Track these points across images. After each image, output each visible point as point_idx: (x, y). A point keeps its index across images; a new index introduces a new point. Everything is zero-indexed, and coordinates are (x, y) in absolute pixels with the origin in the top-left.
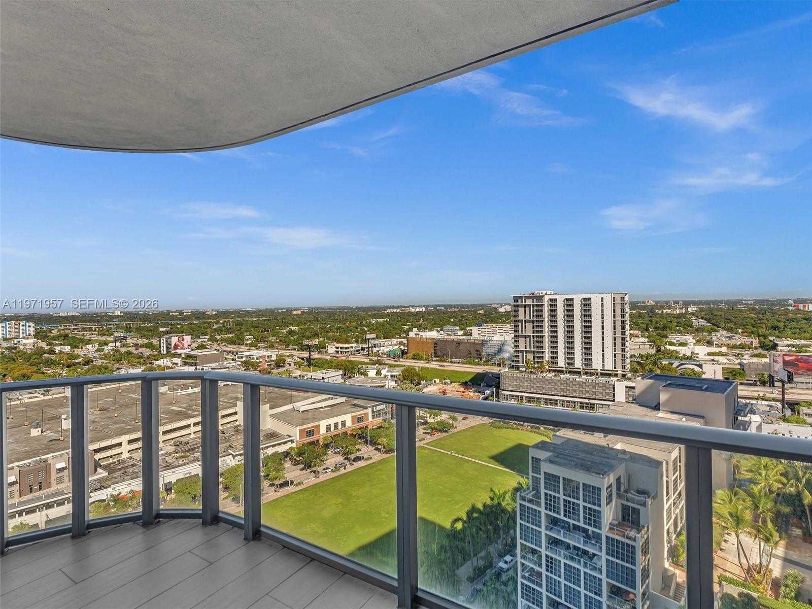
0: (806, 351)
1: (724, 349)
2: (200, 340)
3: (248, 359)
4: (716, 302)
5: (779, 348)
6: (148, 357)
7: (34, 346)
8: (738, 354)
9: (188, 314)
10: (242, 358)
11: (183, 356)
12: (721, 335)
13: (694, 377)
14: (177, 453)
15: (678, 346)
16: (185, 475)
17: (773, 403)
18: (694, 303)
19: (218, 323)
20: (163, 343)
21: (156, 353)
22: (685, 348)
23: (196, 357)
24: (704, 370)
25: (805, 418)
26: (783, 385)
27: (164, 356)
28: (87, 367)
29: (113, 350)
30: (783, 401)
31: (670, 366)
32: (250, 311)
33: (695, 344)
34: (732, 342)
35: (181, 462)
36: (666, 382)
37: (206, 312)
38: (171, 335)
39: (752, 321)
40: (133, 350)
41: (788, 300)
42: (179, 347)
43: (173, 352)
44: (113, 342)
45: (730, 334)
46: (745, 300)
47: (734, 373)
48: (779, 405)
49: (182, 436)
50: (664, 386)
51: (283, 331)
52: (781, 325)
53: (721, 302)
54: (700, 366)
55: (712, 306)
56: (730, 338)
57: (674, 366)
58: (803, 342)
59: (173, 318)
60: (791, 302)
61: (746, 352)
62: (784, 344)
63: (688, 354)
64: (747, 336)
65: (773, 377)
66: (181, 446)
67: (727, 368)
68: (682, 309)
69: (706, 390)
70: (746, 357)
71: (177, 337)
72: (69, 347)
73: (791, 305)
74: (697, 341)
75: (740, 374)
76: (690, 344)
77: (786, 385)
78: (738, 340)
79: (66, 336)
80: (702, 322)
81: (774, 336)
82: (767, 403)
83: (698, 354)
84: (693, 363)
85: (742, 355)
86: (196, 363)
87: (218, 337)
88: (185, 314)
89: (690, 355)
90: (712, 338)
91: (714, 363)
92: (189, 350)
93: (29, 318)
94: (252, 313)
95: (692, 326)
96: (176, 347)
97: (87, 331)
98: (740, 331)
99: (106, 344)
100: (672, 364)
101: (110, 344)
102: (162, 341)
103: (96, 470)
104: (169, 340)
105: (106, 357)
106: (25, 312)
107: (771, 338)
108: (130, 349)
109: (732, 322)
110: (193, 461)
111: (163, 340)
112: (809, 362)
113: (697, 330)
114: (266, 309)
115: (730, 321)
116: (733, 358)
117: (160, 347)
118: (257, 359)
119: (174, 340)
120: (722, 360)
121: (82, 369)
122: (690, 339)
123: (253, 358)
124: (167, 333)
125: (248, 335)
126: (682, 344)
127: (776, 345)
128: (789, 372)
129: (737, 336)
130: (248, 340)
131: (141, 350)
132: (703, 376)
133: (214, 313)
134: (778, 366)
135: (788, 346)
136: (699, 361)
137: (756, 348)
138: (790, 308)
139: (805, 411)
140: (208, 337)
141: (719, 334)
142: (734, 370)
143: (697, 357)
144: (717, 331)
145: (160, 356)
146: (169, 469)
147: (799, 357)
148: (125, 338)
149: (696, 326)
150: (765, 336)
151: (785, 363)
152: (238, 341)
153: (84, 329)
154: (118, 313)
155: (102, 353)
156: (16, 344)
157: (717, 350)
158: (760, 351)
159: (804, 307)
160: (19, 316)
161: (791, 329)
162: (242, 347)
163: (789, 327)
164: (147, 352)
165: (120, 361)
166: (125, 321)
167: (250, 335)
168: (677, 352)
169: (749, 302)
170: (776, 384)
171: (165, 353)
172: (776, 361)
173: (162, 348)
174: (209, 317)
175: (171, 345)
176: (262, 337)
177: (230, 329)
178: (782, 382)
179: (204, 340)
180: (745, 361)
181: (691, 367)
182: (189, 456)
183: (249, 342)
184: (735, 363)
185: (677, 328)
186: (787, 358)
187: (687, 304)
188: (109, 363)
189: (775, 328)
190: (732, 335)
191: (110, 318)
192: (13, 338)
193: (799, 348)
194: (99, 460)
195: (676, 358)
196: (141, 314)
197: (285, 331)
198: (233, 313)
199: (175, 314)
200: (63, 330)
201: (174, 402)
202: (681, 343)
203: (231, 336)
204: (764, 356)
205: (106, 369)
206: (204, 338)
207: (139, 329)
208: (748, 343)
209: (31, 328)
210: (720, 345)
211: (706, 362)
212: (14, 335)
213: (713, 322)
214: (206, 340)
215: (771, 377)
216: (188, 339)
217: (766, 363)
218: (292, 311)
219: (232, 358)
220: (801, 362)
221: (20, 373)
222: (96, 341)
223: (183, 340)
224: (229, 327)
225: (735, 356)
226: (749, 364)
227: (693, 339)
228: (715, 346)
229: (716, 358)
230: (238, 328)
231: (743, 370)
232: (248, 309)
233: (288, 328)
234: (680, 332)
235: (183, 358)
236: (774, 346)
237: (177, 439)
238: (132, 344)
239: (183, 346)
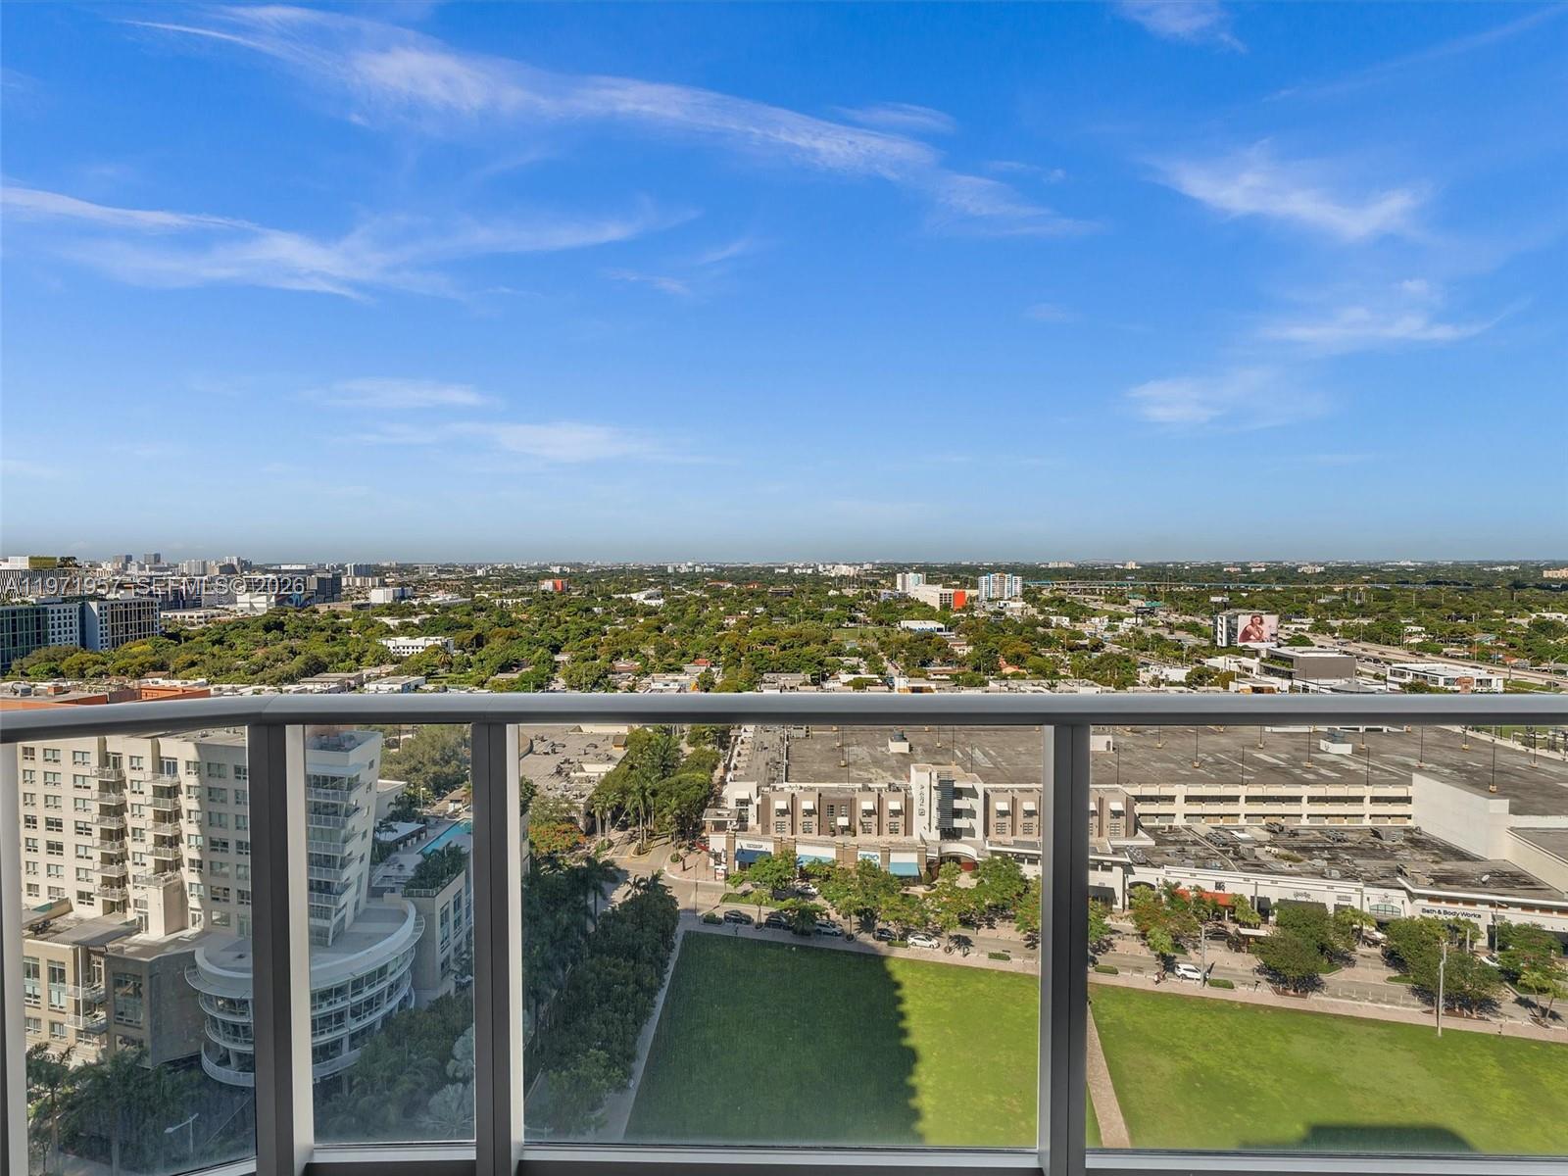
2: (1293, 627)
3: (1419, 680)
6: (1194, 650)
7: (1022, 613)
9: (1259, 570)
10: (1402, 675)
11: (1264, 654)
14: (1275, 846)
16: (1297, 895)
19: (1330, 591)
20: (1222, 625)
21: (1206, 643)
23: (1291, 660)
27: (1222, 651)
28: (1099, 654)
29: (1132, 630)
32: (1409, 567)
35: (1285, 866)
37: (1299, 567)
38: (1237, 611)
40: (1165, 633)
42: (1252, 637)
43: (1240, 644)
44: (1131, 616)
49: (1283, 816)
51: (1515, 620)
59: (1230, 577)
66: (1282, 836)
71: (1250, 617)
72: (1068, 619)
79: (1062, 600)
86: (1291, 673)
87: (1334, 623)
88: (1253, 570)
92: (1274, 644)
93: (1013, 570)
94: (1417, 572)
96: (1246, 635)
97: (1089, 594)
99: (1120, 619)
101: (1126, 620)
102: (1219, 621)
103: (1136, 832)
104: (1233, 621)
105: (1122, 641)
106: (1005, 562)
108: (1160, 631)
110: (1312, 873)
111: (1222, 619)
114: (1456, 564)
117: (1215, 633)
118: (1446, 684)
119: (1244, 621)
121: (1090, 657)
123: (1436, 681)
124: (1226, 606)
125: (1410, 624)
130: (1410, 634)
131: (1180, 635)
133: (1318, 570)
140: (1311, 620)
145: (1214, 650)
146: (1261, 872)
148: (1151, 612)
152: (1388, 634)
153: (1085, 592)
154: (1131, 565)
155: (1116, 633)
156: (1002, 608)
160: (1000, 567)
162: (1397, 650)
164: (1190, 640)
165: (1146, 650)
166: (1144, 579)
167: (1418, 623)
171: (1224, 645)
173: (1219, 635)
174: (1306, 578)
175: (1236, 630)
176: (1453, 632)
177: (1361, 606)
179: (1303, 627)
182: (1301, 861)
183: (1416, 640)
188: (1128, 651)
191: (1122, 575)
192: (997, 599)
194: (1140, 815)
196: (1171, 569)
197: (1524, 622)
198: (1361, 571)
199: (1232, 570)
200: (1057, 589)
201: (1261, 746)
203: (1365, 622)
205: (1126, 661)
206: (1302, 623)
207: (1171, 597)
209: (1016, 585)
212: (997, 595)
214: (1307, 627)
216: (1271, 621)
218: (1539, 569)
219: (1374, 672)
221: (1013, 651)
222: (1106, 612)
223: (1262, 622)
224: (1357, 602)
230: (1383, 605)
232: (1402, 563)
233: (1534, 616)
235: (1263, 660)
237: (1273, 820)
238: (1160, 623)
239: (1261, 634)
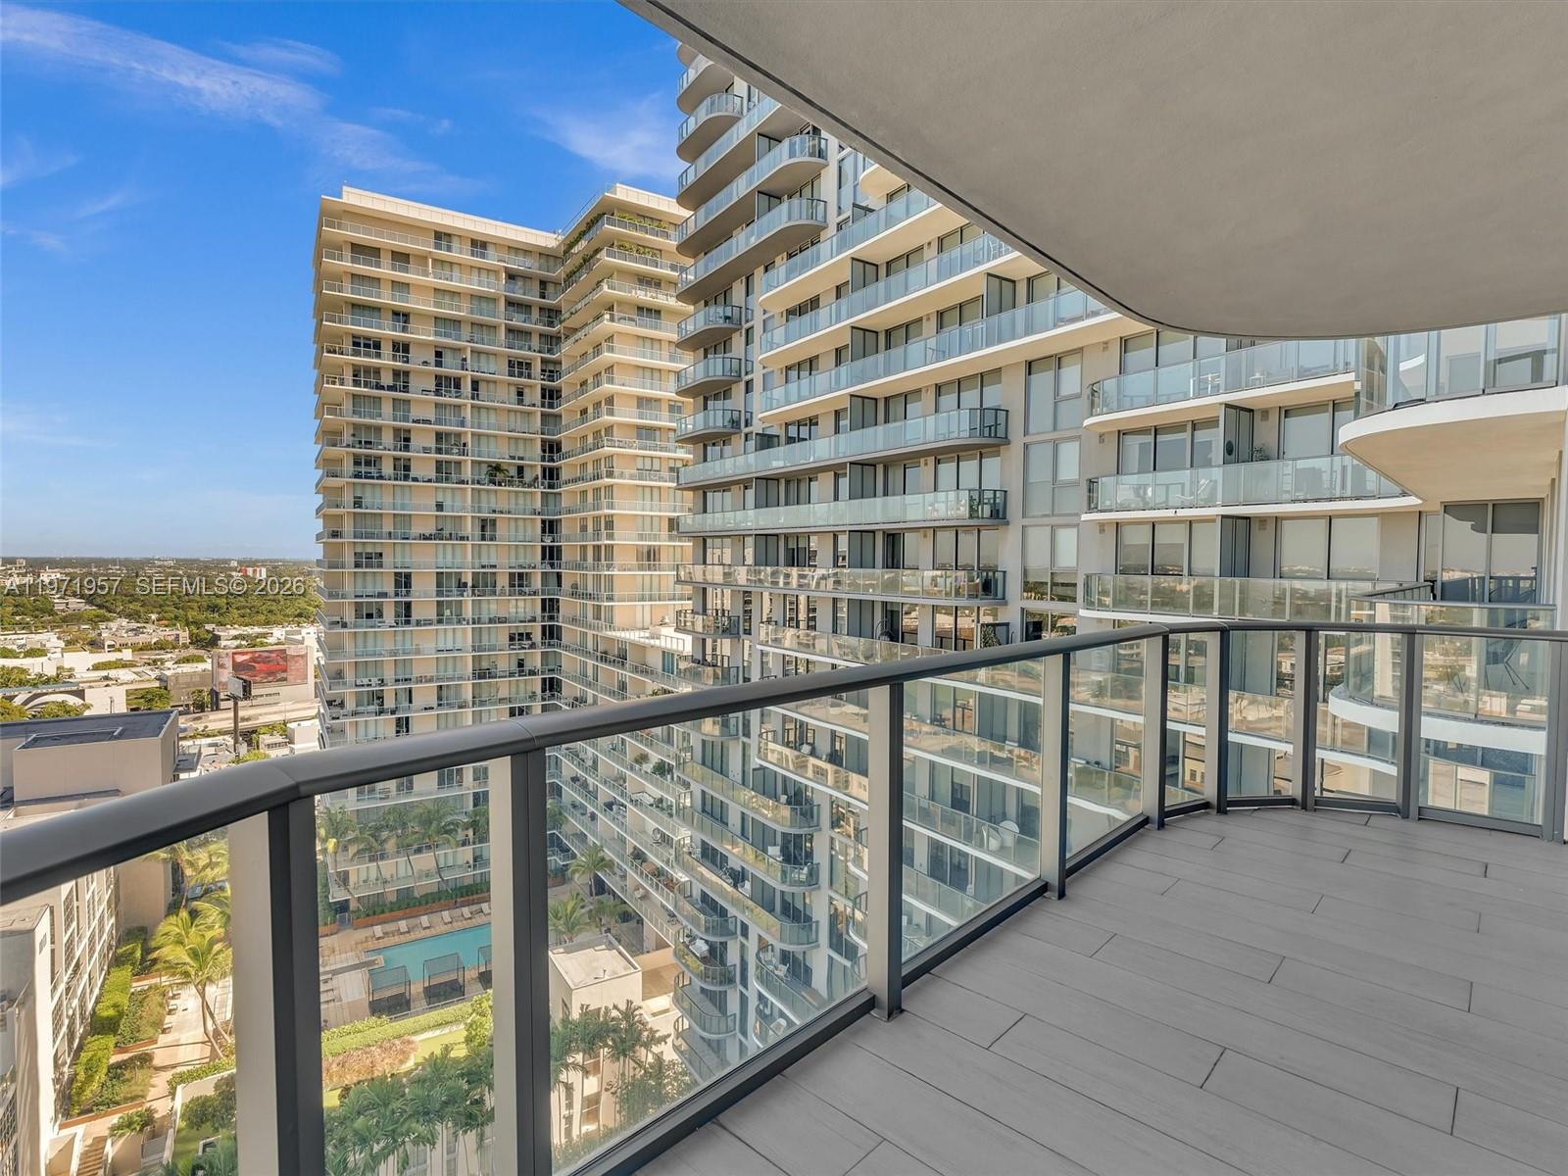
0: (262, 644)
1: (127, 655)
4: (101, 563)
5: (223, 643)
8: (155, 661)
12: (117, 628)
13: (67, 717)
15: (25, 657)
17: (219, 739)
18: (54, 563)
22: (43, 659)
24: (88, 701)
25: (267, 752)
26: (236, 704)
30: (235, 732)
31: (7, 704)
33: (63, 651)
34: (142, 639)
36: (27, 737)
39: (175, 598)
41: (230, 560)
45: (135, 625)
46: (159, 560)
47: (149, 696)
48: (229, 740)
50: (24, 747)
52: (222, 602)
53: (114, 562)
54: (80, 694)
55: (94, 570)
56: (137, 631)
57: (18, 701)
58: (257, 630)
60: (234, 564)
61: (169, 655)
62: (228, 636)
63: (51, 672)
64: (166, 626)
65: (217, 694)
67: (136, 690)
68: (24, 575)
69: (120, 736)
70: (168, 664)
73: (235, 569)
74: (68, 643)
75: (161, 696)
76: (53, 650)
77: (240, 703)
78: (153, 633)
80: (75, 603)
81: (213, 623)
82: (209, 740)
83: (71, 669)
84: (62, 689)
85: (163, 662)
89: (54, 674)
90: (100, 634)
91: (110, 683)
95: (52, 612)
98: (154, 617)
100: (11, 698)
107: (209, 627)
109: (136, 600)
112: (269, 661)
113: (64, 620)
115: (133, 598)
116: (147, 669)
120: (125, 675)
122: (51, 639)
126: (32, 653)
127: (218, 638)
128: (245, 681)
129: (150, 628)
132: (87, 713)
134: (226, 675)
135: (235, 638)
136: (77, 684)
137: (185, 646)
138: (234, 574)
139: (267, 742)
141: (114, 625)
142: (148, 691)
143: (70, 677)
144: (108, 620)
147: (257, 655)
149: (63, 611)
150: (198, 624)
151: (237, 667)
157: (113, 657)
158: (192, 651)
159: (255, 571)
161: (238, 609)
163: (234, 606)
168: (24, 671)
169: (166, 563)
170: (223, 704)
172: (221, 666)
178: (235, 698)
180: (168, 673)
181: (60, 698)
184: (149, 679)
185: (18, 618)
186: (240, 659)
187: (35, 565)
189: (214, 608)
190: (139, 625)
193: (254, 642)
195: (21, 683)
202: (32, 649)
204: (200, 660)
208: (170, 639)
210: (118, 646)
211: (92, 684)
213: (98, 601)
215: (214, 694)
217: (204, 671)
220: (259, 663)
225: (149, 664)
226: (177, 676)
227: (59, 638)
228: (107, 649)
229: (112, 673)
231: (166, 688)
234: (26, 626)
236: (214, 641)
